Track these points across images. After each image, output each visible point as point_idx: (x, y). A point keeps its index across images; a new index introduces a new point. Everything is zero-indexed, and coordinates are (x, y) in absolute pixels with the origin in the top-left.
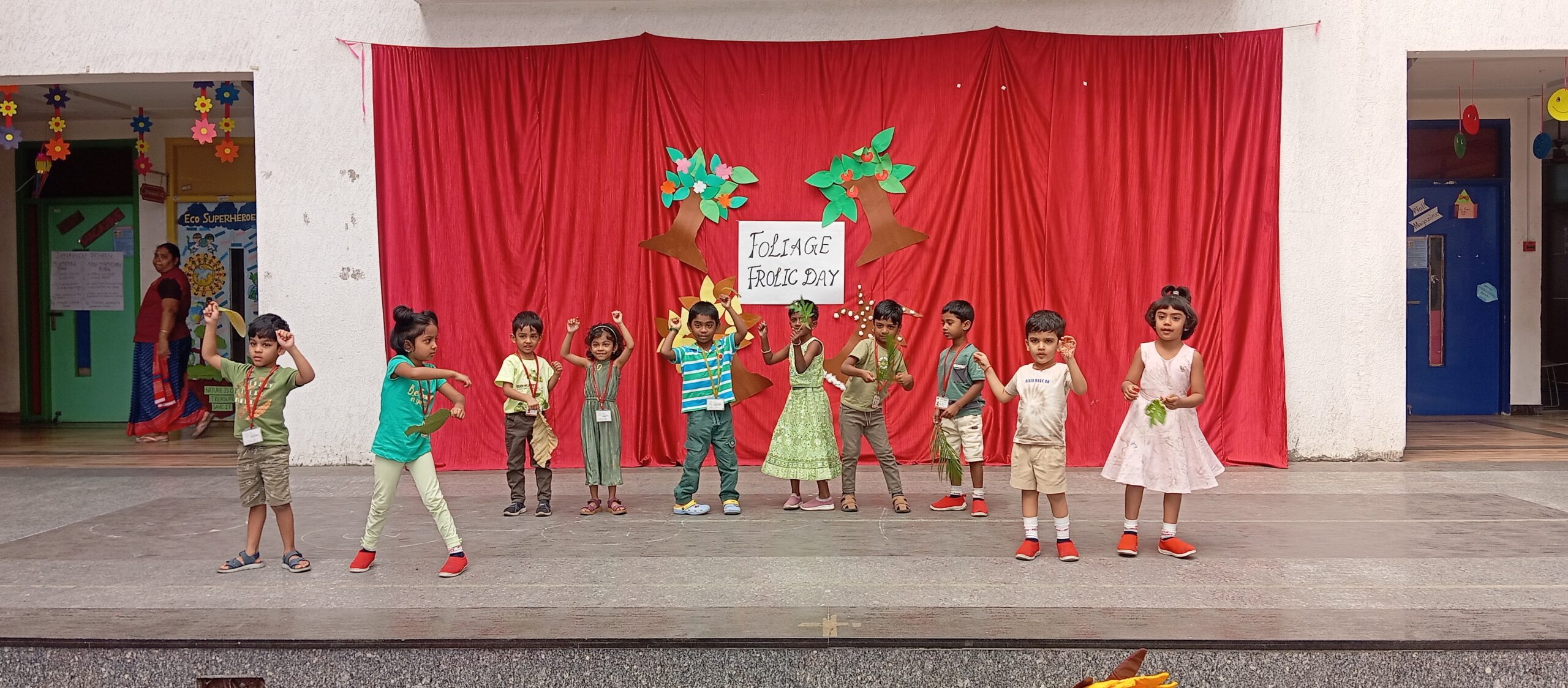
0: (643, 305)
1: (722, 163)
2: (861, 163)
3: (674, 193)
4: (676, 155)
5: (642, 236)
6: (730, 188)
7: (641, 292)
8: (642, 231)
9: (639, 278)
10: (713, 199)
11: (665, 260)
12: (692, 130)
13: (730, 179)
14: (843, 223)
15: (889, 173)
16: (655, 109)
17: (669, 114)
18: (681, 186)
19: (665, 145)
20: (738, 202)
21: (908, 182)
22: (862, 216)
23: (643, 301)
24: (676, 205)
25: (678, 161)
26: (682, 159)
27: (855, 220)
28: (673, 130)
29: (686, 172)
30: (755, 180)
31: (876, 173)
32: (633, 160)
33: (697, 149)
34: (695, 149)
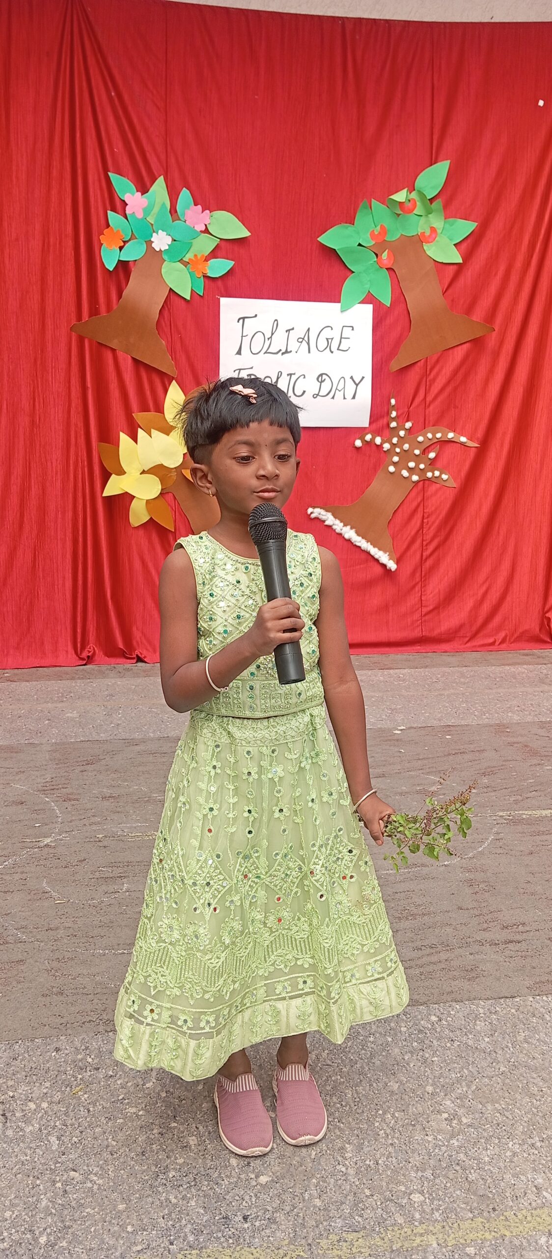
0: (76, 425)
1: (196, 205)
2: (398, 215)
3: (121, 248)
4: (123, 187)
5: (73, 316)
6: (207, 245)
7: (73, 405)
8: (73, 309)
9: (69, 382)
10: (181, 261)
11: (109, 355)
12: (147, 148)
13: (206, 231)
14: (369, 308)
15: (439, 231)
16: (90, 109)
17: (111, 120)
18: (133, 237)
19: (106, 171)
20: (219, 267)
21: (464, 246)
22: (399, 296)
23: (76, 419)
24: (124, 267)
25: (126, 197)
26: (133, 195)
27: (387, 302)
28: (119, 147)
29: (140, 215)
30: (244, 233)
31: (420, 231)
32: (54, 192)
33: (156, 179)
34: (153, 180)
